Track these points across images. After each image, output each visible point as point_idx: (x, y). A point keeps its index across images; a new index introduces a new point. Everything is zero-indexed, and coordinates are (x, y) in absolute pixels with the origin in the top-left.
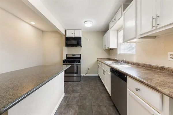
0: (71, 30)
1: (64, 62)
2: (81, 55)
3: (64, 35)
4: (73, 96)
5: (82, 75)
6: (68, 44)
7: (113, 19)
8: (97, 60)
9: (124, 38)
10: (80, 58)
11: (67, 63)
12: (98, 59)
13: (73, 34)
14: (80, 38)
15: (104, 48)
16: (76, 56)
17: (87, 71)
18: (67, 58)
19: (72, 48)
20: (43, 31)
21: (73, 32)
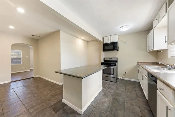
0: (108, 37)
1: (102, 64)
2: (117, 58)
3: (102, 42)
4: (109, 91)
5: (119, 78)
6: (105, 49)
7: (157, 16)
8: (137, 64)
9: (168, 39)
10: (117, 61)
11: (104, 65)
12: (138, 62)
13: (110, 40)
14: (116, 43)
15: (147, 50)
16: (113, 60)
17: (125, 75)
18: (104, 61)
19: (109, 52)
20: (87, 41)
21: (110, 38)
